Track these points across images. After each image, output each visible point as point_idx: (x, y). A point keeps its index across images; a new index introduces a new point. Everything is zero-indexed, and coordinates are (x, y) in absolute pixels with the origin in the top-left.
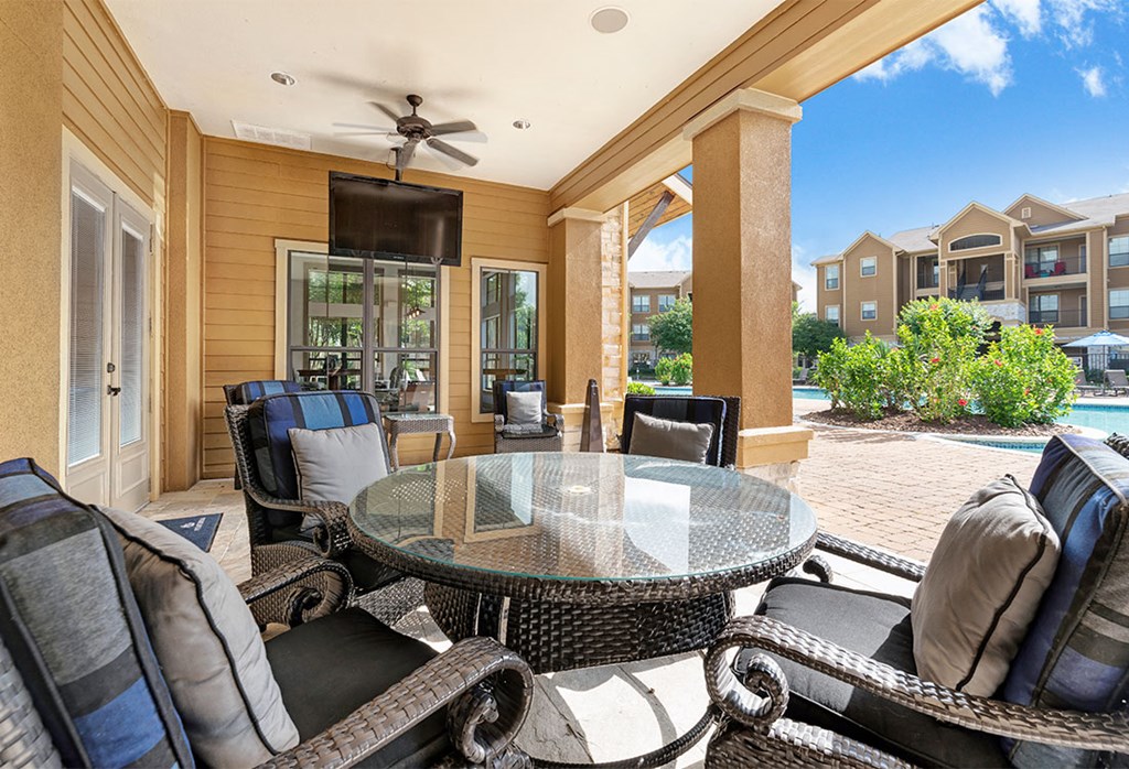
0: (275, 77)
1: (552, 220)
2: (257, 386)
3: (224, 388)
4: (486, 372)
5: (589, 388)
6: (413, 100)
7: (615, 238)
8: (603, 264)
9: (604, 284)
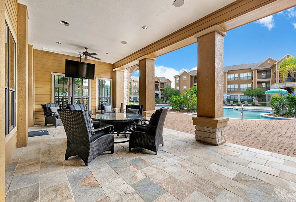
0: (57, 42)
1: (114, 70)
2: (49, 104)
3: (41, 105)
4: (99, 101)
5: (121, 105)
6: (86, 48)
7: (127, 74)
8: (124, 79)
9: (124, 83)
